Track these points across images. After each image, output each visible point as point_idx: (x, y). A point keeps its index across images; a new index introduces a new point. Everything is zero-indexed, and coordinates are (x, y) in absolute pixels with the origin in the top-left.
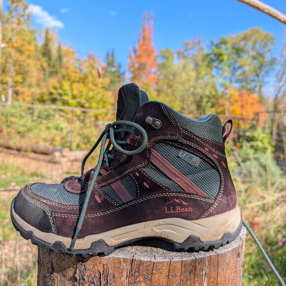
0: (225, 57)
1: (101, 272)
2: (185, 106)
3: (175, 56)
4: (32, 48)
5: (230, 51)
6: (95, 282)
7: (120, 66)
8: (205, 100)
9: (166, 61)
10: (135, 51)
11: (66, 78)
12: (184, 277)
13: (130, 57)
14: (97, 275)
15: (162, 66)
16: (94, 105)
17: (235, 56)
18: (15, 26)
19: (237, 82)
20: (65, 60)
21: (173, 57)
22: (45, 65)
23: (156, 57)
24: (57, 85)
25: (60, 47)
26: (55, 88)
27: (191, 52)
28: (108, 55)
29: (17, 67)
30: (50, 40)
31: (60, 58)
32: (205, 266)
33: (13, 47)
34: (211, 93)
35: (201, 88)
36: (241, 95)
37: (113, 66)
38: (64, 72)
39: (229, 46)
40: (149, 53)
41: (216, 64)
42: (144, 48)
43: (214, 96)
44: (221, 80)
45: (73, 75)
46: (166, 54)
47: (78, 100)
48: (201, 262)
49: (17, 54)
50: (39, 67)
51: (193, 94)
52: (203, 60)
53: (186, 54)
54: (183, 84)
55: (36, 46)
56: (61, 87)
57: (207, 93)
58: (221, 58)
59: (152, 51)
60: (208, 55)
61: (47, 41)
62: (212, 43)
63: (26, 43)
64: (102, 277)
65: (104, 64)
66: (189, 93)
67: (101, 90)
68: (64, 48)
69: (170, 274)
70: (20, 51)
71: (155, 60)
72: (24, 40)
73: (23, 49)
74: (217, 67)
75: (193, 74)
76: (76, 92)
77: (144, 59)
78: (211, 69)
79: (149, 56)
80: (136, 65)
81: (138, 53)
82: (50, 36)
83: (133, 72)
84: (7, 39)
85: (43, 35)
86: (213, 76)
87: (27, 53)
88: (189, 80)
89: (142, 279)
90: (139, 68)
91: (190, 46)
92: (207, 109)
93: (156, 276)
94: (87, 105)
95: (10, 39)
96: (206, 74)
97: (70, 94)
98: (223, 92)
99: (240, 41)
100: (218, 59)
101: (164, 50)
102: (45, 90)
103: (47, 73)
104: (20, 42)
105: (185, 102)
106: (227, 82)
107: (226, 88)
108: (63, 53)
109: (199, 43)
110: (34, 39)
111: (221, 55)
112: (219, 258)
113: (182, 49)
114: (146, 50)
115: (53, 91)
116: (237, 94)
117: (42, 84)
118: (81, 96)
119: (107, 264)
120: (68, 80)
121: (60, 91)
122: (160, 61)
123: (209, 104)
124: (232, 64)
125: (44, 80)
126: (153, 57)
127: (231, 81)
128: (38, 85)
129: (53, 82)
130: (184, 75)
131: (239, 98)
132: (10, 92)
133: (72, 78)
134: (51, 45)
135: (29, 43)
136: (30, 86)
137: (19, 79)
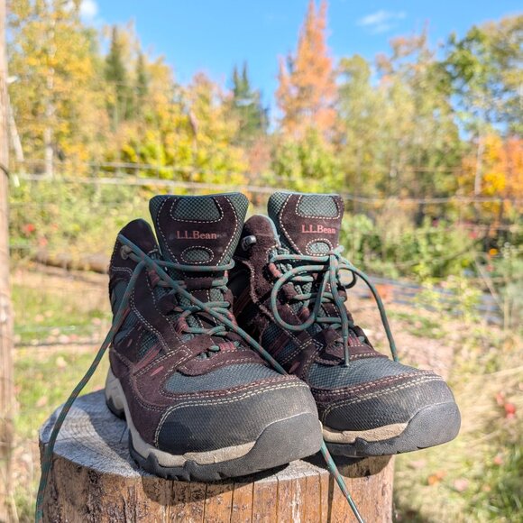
0: (478, 70)
1: (125, 499)
2: (393, 174)
3: (373, 70)
4: (86, 65)
5: (487, 55)
7: (260, 95)
8: (433, 160)
9: (352, 80)
10: (291, 65)
11: (154, 123)
12: (259, 511)
14: (120, 504)
15: (346, 92)
16: (208, 176)
17: (496, 66)
18: (53, 23)
19: (499, 120)
20: (151, 86)
21: (369, 73)
22: (113, 100)
23: (334, 73)
24: (136, 138)
25: (141, 61)
26: (132, 144)
27: (405, 61)
28: (235, 73)
29: (59, 105)
30: (121, 46)
31: (141, 80)
32: (296, 494)
33: (50, 65)
34: (445, 145)
35: (425, 135)
36: (507, 148)
37: (246, 97)
38: (147, 111)
39: (486, 44)
41: (456, 84)
42: (310, 54)
43: (452, 151)
44: (466, 118)
45: (166, 116)
46: (354, 68)
47: (177, 167)
48: (288, 487)
49: (59, 80)
50: (102, 103)
51: (409, 147)
52: (430, 78)
53: (395, 66)
54: (387, 128)
56: (143, 142)
57: (439, 145)
58: (468, 71)
59: (327, 64)
60: (440, 67)
61: (116, 50)
62: (452, 42)
63: (74, 57)
64: (126, 507)
65: (227, 93)
66: (401, 145)
67: (223, 146)
68: (150, 61)
69: (234, 505)
70: (61, 72)
71: (331, 81)
72: (69, 50)
73: (68, 68)
74: (459, 91)
75: (410, 107)
76: (172, 152)
77: (309, 78)
78: (448, 94)
79: (319, 72)
80: (294, 93)
81: (296, 68)
82: (120, 40)
83: (285, 108)
84: (38, 51)
85: (108, 38)
86: (452, 111)
87: (77, 76)
88: (400, 119)
89: (188, 512)
90: (299, 98)
91: (403, 49)
92: (437, 178)
93: (211, 508)
94: (195, 176)
95: (45, 51)
96: (436, 107)
97: (161, 155)
98: (471, 142)
99: (510, 32)
100: (462, 74)
101: (349, 57)
102: (113, 148)
103: (117, 113)
104: (63, 54)
105: (393, 164)
106: (480, 121)
107: (477, 135)
108: (147, 72)
109: (421, 44)
111: (470, 63)
113: (388, 55)
114: (311, 62)
115: (131, 151)
116: (499, 144)
117: (109, 135)
118: (184, 158)
119: (134, 487)
120: (158, 127)
121: (142, 149)
122: (341, 81)
123: (441, 169)
124: (491, 82)
125: (112, 128)
126: (327, 73)
127: (488, 120)
128: (100, 137)
129: (129, 131)
130: (390, 110)
131: (503, 155)
132: (49, 153)
133: (165, 123)
134: (123, 58)
135: (81, 57)
136: (86, 141)
137: (64, 128)
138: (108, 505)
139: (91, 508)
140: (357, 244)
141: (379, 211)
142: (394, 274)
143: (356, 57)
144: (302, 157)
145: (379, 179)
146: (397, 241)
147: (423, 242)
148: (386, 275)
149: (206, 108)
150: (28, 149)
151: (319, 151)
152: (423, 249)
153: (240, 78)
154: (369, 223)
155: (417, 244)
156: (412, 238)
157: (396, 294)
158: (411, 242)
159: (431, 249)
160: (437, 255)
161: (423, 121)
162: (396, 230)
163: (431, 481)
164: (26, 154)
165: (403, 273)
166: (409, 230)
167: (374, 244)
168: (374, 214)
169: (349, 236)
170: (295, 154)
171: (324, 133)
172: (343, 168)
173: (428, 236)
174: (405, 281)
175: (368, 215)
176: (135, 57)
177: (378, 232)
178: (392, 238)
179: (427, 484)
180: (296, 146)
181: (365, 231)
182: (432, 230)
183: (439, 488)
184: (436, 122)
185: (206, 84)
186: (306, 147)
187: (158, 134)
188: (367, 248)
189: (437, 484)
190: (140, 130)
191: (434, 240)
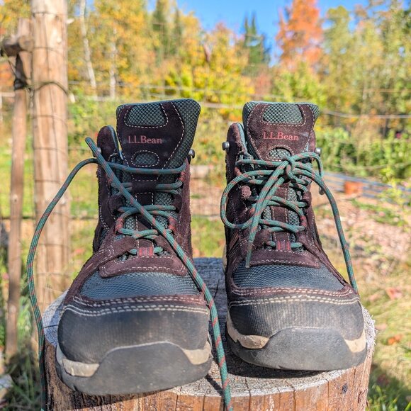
2: (364, 97)
3: (352, 18)
4: (140, 19)
7: (264, 38)
8: (398, 85)
9: (334, 25)
10: (288, 14)
11: (186, 60)
15: (329, 36)
16: (225, 99)
20: (185, 33)
22: (158, 43)
23: (321, 21)
24: (174, 71)
25: (177, 15)
26: (171, 75)
27: (378, 9)
31: (178, 30)
33: (115, 20)
34: (407, 75)
35: (392, 67)
37: (254, 40)
38: (181, 50)
42: (302, 7)
45: (195, 54)
46: (337, 16)
47: (202, 92)
49: (121, 30)
50: (149, 46)
51: (378, 77)
53: (369, 13)
54: (361, 61)
56: (180, 72)
57: (402, 75)
59: (315, 12)
61: (160, 7)
63: (132, 13)
65: (240, 37)
67: (237, 77)
68: (184, 16)
70: (125, 25)
71: (319, 26)
72: (129, 9)
73: (128, 21)
76: (199, 81)
79: (308, 21)
80: (289, 36)
81: (291, 17)
83: (284, 47)
87: (134, 27)
88: (371, 56)
90: (293, 40)
94: (215, 99)
96: (402, 45)
97: (191, 83)
102: (157, 79)
103: (161, 54)
104: (125, 11)
105: (364, 91)
108: (182, 23)
110: (143, 6)
114: (305, 11)
115: (170, 80)
117: (155, 70)
118: (207, 85)
120: (189, 63)
121: (178, 79)
122: (326, 27)
125: (157, 64)
128: (148, 71)
129: (169, 66)
130: (364, 48)
132: (113, 82)
133: (194, 60)
134: (165, 13)
135: (137, 13)
136: (139, 73)
137: (123, 63)
140: (335, 150)
141: (353, 125)
142: (363, 173)
143: (340, 7)
144: (293, 84)
145: (354, 101)
146: (367, 148)
147: (388, 150)
148: (357, 174)
149: (224, 49)
150: (99, 79)
151: (307, 79)
152: (387, 156)
153: (250, 26)
154: (346, 135)
155: (383, 152)
156: (379, 146)
157: (364, 189)
158: (378, 150)
159: (394, 155)
160: (400, 161)
161: (390, 56)
162: (367, 140)
163: (390, 342)
164: (97, 83)
165: (371, 174)
166: (377, 141)
167: (350, 150)
168: (349, 127)
169: (330, 144)
170: (288, 83)
171: (312, 66)
172: (325, 92)
173: (392, 145)
174: (372, 180)
175: (345, 129)
176: (173, 12)
177: (352, 141)
178: (364, 146)
179: (387, 344)
180: (289, 75)
181: (341, 141)
182: (396, 141)
183: (396, 348)
184: (401, 57)
185: (223, 31)
186: (297, 77)
187: (189, 67)
188: (343, 153)
189: (395, 344)
190: (177, 66)
191: (397, 148)
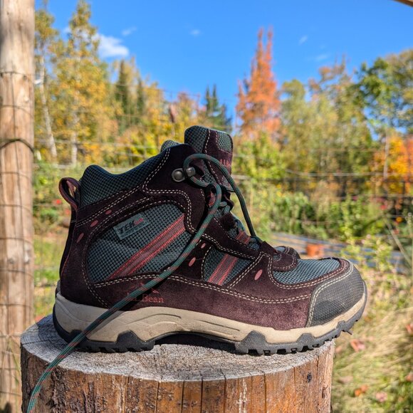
0: (383, 89)
1: (86, 394)
2: (322, 164)
3: (307, 89)
4: (101, 88)
5: (390, 78)
6: (78, 408)
7: (225, 108)
8: (353, 152)
9: (291, 98)
10: (247, 86)
11: (149, 129)
12: (207, 407)
13: (240, 95)
14: (81, 399)
15: (288, 106)
17: (398, 86)
18: (79, 59)
19: (401, 125)
20: (147, 103)
21: (304, 93)
22: (120, 112)
23: (278, 93)
24: (137, 139)
25: (140, 84)
26: (134, 143)
27: (330, 83)
28: (208, 94)
29: (83, 116)
30: (127, 75)
31: (141, 101)
32: (243, 392)
33: (76, 88)
34: (360, 143)
35: (346, 136)
36: (407, 145)
37: (215, 110)
38: (145, 119)
39: (389, 71)
40: (266, 87)
41: (368, 99)
42: (260, 80)
43: (366, 148)
44: (376, 124)
45: (159, 124)
46: (293, 89)
48: (235, 385)
49: (83, 99)
50: (112, 114)
51: (334, 145)
52: (349, 95)
53: (323, 86)
54: (318, 130)
55: (107, 85)
56: (143, 142)
57: (356, 143)
58: (375, 91)
59: (272, 85)
60: (356, 87)
61: (123, 77)
62: (363, 69)
63: (93, 83)
64: (87, 401)
65: (202, 108)
66: (328, 143)
68: (147, 85)
69: (184, 402)
70: (85, 93)
71: (276, 98)
72: (90, 78)
73: (89, 90)
74: (368, 104)
75: (333, 116)
77: (260, 97)
78: (362, 107)
79: (266, 92)
80: (249, 106)
81: (251, 89)
82: (126, 71)
83: (244, 117)
84: (69, 78)
85: (117, 70)
86: (365, 119)
87: (96, 96)
88: (326, 126)
89: (142, 408)
90: (253, 111)
91: (328, 75)
92: (354, 167)
93: (163, 404)
95: (73, 78)
96: (354, 116)
98: (380, 141)
99: (407, 62)
100: (371, 93)
101: (289, 81)
102: (120, 147)
103: (124, 122)
104: (85, 82)
105: (322, 158)
106: (386, 126)
107: (384, 136)
108: (145, 91)
109: (342, 68)
110: (105, 76)
111: (377, 85)
112: (267, 380)
113: (318, 79)
114: (263, 85)
115: (133, 147)
116: (401, 143)
117: (118, 138)
119: (93, 383)
120: (153, 131)
121: (141, 147)
122: (284, 98)
123: (358, 160)
124: (394, 98)
125: (120, 133)
126: (273, 93)
127: (392, 125)
128: (111, 139)
129: (132, 135)
130: (319, 118)
131: (404, 150)
132: (74, 150)
133: (158, 129)
134: (128, 83)
135: (98, 82)
136: (102, 141)
137: (86, 132)
138: (70, 400)
139: (56, 402)
140: (296, 214)
141: (312, 191)
142: (325, 236)
143: (294, 81)
144: (256, 152)
145: (312, 168)
146: (326, 211)
147: (346, 212)
148: (319, 236)
149: (187, 118)
150: (61, 147)
151: (268, 148)
152: (346, 218)
153: (211, 97)
154: (305, 198)
155: (342, 214)
156: (338, 209)
157: (326, 251)
158: (336, 212)
159: (352, 217)
160: (357, 222)
161: (345, 126)
162: (326, 203)
163: (357, 393)
164: (58, 151)
165: (331, 236)
166: (335, 204)
167: (309, 214)
168: (308, 192)
169: (291, 208)
170: (251, 150)
171: (272, 135)
172: (285, 160)
173: (350, 208)
174: (333, 242)
175: (305, 194)
176: (136, 83)
177: (312, 203)
178: (323, 209)
179: (353, 396)
180: (252, 144)
181: (302, 204)
182: (353, 203)
183: (363, 399)
184: (353, 127)
185: (186, 101)
186: (259, 145)
187: (153, 136)
188: (304, 217)
189: (361, 396)
190: (140, 135)
191: (354, 210)
